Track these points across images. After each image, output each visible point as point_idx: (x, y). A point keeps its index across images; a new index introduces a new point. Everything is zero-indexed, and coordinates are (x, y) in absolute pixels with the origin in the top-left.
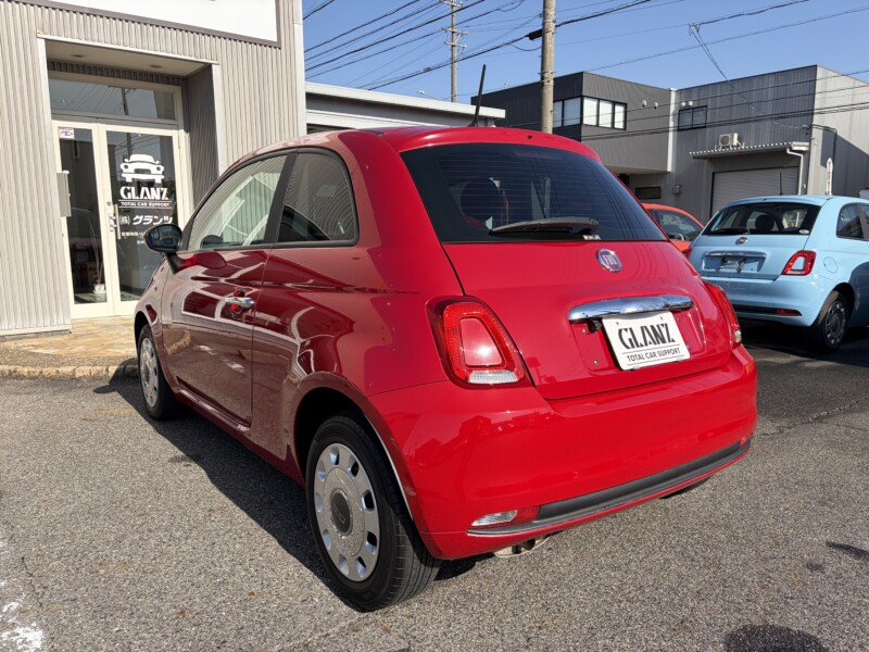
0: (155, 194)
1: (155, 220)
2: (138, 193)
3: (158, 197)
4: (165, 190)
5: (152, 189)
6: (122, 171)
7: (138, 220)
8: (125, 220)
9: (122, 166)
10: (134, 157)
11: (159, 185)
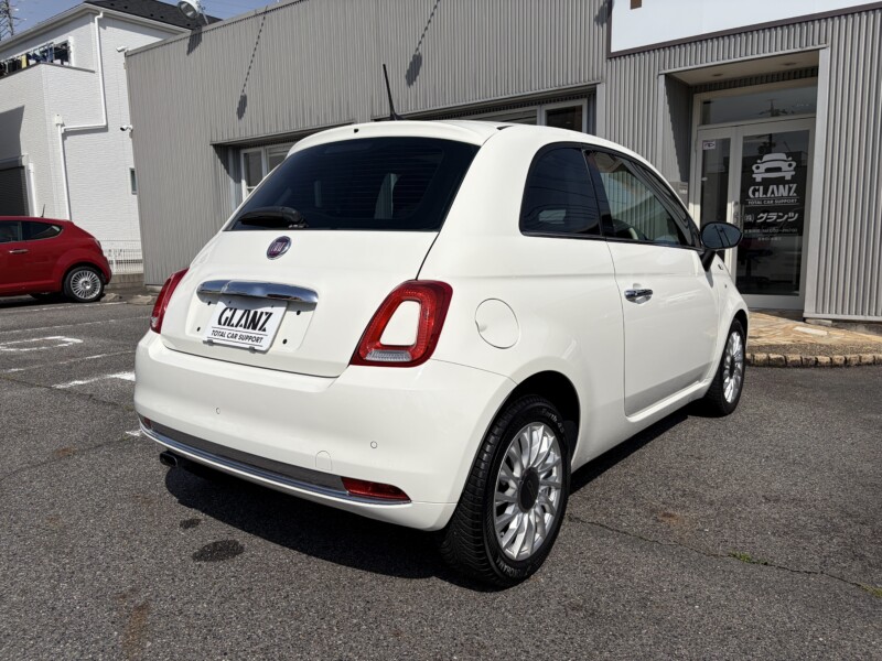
0: (783, 191)
1: (779, 217)
2: (765, 192)
3: (785, 194)
4: (795, 186)
5: (781, 187)
6: (753, 172)
7: (762, 217)
8: (749, 218)
9: (754, 167)
10: (766, 158)
11: (788, 182)
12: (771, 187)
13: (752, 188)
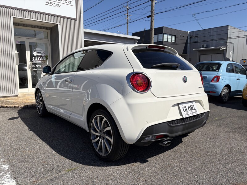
1: (42, 66)
3: (43, 60)
6: (33, 53)
9: (33, 51)
10: (36, 49)
11: (43, 57)
12: (39, 58)
13: (33, 57)
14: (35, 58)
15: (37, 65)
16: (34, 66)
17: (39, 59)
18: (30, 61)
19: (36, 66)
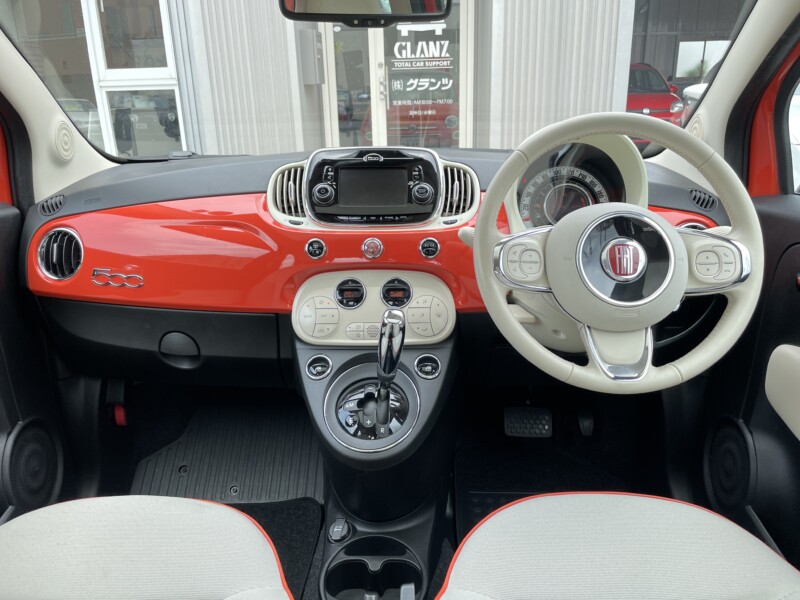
0: (433, 50)
1: (433, 84)
2: (414, 51)
3: (437, 54)
7: (412, 85)
11: (439, 38)
12: (420, 44)
13: (397, 45)
14: (405, 48)
15: (411, 81)
16: (397, 85)
17: (422, 52)
18: (383, 61)
19: (405, 86)
